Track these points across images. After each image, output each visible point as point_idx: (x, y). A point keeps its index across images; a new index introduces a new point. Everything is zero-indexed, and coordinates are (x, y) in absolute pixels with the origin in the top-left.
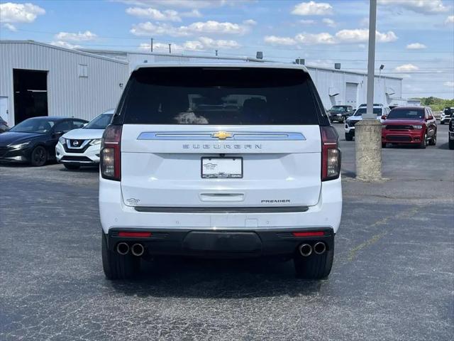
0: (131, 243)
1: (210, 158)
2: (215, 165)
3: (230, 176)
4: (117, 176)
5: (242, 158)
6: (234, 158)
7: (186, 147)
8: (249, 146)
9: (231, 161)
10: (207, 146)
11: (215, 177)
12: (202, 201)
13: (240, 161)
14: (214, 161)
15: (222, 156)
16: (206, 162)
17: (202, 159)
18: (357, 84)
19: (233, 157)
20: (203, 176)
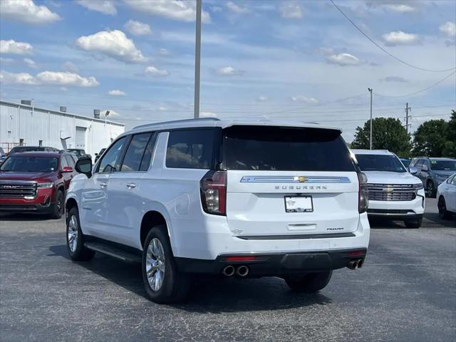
0: (236, 266)
1: (290, 197)
2: (294, 202)
3: (305, 211)
4: (222, 212)
5: (311, 197)
6: (306, 197)
7: (277, 188)
8: (319, 187)
9: (304, 199)
10: (292, 188)
11: (295, 211)
12: (288, 230)
13: (309, 199)
14: (293, 199)
15: (299, 195)
16: (288, 199)
17: (285, 197)
18: (85, 129)
19: (306, 195)
20: (287, 211)
